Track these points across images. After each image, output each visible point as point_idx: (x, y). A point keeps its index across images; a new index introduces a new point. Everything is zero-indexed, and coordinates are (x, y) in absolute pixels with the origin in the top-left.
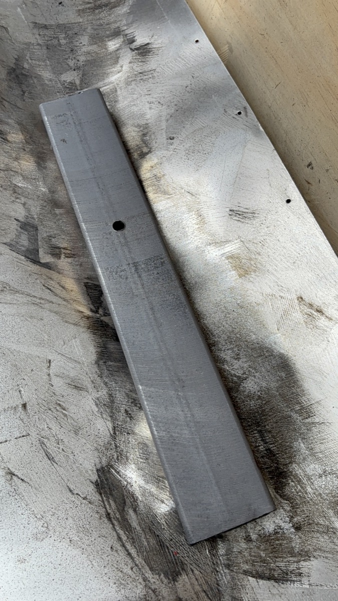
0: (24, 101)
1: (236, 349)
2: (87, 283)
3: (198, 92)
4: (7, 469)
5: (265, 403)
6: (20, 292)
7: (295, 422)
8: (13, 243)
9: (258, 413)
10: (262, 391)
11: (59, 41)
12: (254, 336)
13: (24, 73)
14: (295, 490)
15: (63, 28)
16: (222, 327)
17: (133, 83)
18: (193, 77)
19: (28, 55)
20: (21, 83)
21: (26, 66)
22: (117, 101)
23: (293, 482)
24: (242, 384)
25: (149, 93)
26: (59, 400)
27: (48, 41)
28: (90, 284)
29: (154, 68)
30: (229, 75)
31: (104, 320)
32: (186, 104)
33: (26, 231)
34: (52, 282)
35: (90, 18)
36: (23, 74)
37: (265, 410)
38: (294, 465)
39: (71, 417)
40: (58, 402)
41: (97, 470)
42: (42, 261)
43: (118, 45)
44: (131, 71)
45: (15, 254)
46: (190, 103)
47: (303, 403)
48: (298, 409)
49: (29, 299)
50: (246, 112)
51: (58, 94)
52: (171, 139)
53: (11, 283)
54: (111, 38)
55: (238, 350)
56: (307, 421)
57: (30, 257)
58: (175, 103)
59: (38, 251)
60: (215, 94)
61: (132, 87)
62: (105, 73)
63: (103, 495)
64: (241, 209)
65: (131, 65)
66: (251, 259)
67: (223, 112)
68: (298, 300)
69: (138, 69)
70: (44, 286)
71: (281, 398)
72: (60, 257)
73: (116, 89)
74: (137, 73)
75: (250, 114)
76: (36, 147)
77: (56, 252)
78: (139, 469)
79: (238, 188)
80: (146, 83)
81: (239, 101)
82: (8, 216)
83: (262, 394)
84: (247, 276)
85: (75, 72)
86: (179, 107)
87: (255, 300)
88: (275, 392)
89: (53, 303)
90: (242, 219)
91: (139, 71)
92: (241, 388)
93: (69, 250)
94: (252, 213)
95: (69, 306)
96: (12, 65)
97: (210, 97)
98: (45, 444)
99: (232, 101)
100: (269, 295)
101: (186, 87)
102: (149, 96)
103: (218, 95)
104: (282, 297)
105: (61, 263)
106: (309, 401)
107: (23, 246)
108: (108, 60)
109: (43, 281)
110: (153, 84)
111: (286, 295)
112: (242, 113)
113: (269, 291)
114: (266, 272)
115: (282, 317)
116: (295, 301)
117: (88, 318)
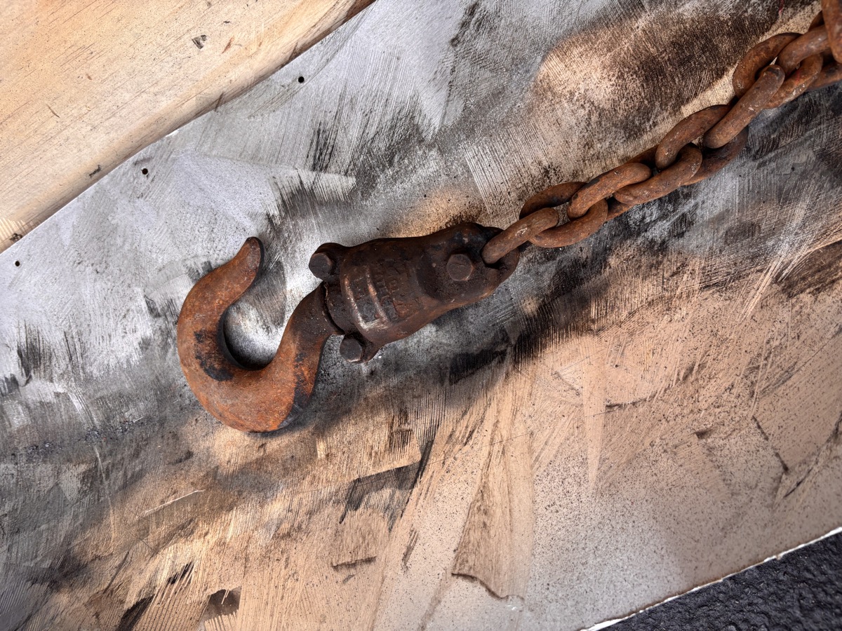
0: (112, 554)
2: (450, 380)
3: (106, 250)
4: (829, 444)
5: (628, 68)
6: (483, 480)
7: (651, 23)
8: (388, 514)
9: (645, 75)
10: (609, 76)
11: (6, 515)
13: (59, 564)
14: (759, 5)
17: (88, 369)
18: (79, 263)
19: (26, 564)
20: (79, 565)
21: (46, 565)
23: (746, 9)
24: (601, 106)
25: (106, 337)
26: (678, 380)
27: (4, 534)
28: (452, 376)
29: (62, 336)
30: (76, 198)
31: (516, 339)
32: (128, 267)
33: (362, 497)
34: (457, 433)
36: (62, 566)
37: (639, 68)
38: (721, 13)
39: (703, 357)
40: (681, 380)
41: (790, 296)
42: (418, 458)
43: (20, 408)
44: (66, 376)
45: (410, 507)
46: (126, 262)
47: (619, 16)
49: (494, 462)
51: (102, 499)
53: (470, 499)
54: (7, 423)
57: (412, 480)
58: (125, 287)
59: (399, 470)
60: (110, 218)
61: (95, 371)
62: (69, 423)
63: (834, 277)
64: (312, 153)
65: (55, 376)
66: (393, 127)
67: (142, 200)
68: (456, 45)
69: (63, 365)
70: (465, 444)
71: (616, 47)
72: (407, 431)
73: (97, 399)
74: (69, 366)
75: (148, 154)
76: (200, 516)
77: (399, 439)
78: (774, 234)
79: (276, 161)
80: (89, 346)
81: (123, 175)
82: (336, 536)
83: (614, 75)
84: (420, 131)
85: (63, 477)
86: (134, 280)
87: (460, 110)
88: (608, 57)
89: (498, 421)
90: (328, 148)
91: (68, 363)
92: (607, 106)
93: (393, 420)
94: (319, 135)
95: (499, 395)
96: (45, 587)
97: (116, 228)
98: (765, 388)
99: (123, 188)
100: (450, 90)
101: (98, 272)
102: (112, 337)
103: (112, 214)
104: (453, 71)
105: (419, 426)
106: (615, 8)
107: (392, 497)
108: (45, 422)
109: (458, 447)
110: (90, 332)
111: (449, 64)
112: (145, 167)
113: (444, 91)
114: (414, 99)
115: (484, 67)
116: (457, 50)
117: (516, 362)
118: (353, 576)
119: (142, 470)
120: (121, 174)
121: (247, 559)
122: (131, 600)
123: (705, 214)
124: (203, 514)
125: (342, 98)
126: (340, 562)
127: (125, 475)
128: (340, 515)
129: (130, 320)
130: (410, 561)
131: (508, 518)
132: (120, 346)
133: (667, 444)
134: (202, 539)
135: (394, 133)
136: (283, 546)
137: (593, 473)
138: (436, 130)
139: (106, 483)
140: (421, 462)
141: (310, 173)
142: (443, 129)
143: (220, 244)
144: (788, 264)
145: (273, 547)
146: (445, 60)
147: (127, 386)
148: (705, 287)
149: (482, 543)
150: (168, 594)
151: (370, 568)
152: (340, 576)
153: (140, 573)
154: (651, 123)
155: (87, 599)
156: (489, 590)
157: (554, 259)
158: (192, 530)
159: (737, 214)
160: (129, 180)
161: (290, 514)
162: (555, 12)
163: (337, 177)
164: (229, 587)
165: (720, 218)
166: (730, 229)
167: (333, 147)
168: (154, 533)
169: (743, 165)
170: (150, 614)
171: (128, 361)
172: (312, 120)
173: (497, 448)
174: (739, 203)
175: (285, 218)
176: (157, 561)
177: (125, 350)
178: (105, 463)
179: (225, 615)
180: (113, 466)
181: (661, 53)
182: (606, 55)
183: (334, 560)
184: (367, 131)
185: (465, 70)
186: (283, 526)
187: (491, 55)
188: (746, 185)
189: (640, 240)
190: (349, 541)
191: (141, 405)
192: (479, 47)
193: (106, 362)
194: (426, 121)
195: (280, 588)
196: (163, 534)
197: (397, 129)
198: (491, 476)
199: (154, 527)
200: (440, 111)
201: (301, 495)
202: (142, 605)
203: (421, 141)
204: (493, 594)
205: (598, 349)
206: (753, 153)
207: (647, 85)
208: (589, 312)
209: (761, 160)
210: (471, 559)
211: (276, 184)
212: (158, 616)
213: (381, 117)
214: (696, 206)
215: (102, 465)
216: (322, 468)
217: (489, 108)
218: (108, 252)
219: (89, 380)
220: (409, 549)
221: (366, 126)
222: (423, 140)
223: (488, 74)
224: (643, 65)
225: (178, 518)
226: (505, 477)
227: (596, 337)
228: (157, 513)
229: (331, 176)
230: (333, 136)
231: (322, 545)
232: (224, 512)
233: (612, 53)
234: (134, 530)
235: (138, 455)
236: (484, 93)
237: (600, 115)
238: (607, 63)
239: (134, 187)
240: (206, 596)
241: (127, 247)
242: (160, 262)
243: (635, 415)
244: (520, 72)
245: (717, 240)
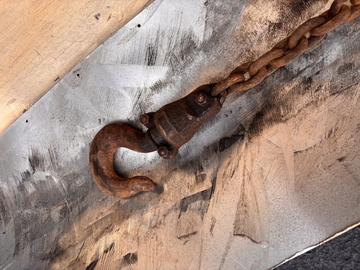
0: (77, 243)
1: (249, 36)
2: (220, 150)
3: (64, 111)
5: (285, 5)
6: (242, 192)
8: (200, 212)
9: (293, 6)
11: (28, 232)
15: (18, 232)
16: (235, 49)
17: (59, 165)
18: (53, 118)
19: (39, 252)
20: (63, 250)
21: (48, 252)
24: (274, 23)
25: (66, 149)
26: (325, 137)
27: (28, 240)
28: (221, 148)
29: (48, 151)
31: (248, 128)
33: (187, 206)
34: (227, 173)
35: (11, 213)
36: (55, 251)
37: (290, 4)
39: (336, 125)
40: (327, 137)
42: (211, 185)
43: (31, 184)
44: (50, 168)
45: (210, 208)
46: (72, 115)
49: (246, 183)
50: (77, 70)
51: (70, 220)
52: (100, 121)
53: (237, 201)
54: (26, 192)
55: (249, 34)
57: (209, 196)
58: (73, 126)
59: (203, 192)
60: (65, 97)
61: (62, 165)
62: (53, 189)
64: (147, 58)
65: (46, 169)
66: (182, 43)
67: (78, 87)
68: (207, 5)
69: (48, 164)
70: (232, 177)
72: (203, 174)
73: (64, 177)
74: (51, 164)
75: (79, 67)
76: (115, 223)
77: (201, 179)
79: (132, 63)
80: (59, 154)
81: (69, 78)
82: (177, 224)
83: (279, 8)
84: (194, 43)
85: (52, 212)
86: (76, 123)
87: (211, 33)
89: (245, 166)
90: (154, 55)
91: (50, 162)
92: (277, 22)
93: (196, 171)
94: (149, 50)
95: (244, 154)
96: (48, 261)
97: (67, 101)
99: (69, 83)
100: (206, 25)
101: (61, 121)
102: (68, 149)
103: (66, 95)
104: (206, 16)
105: (209, 173)
107: (201, 204)
108: (42, 190)
109: (228, 179)
110: (59, 148)
111: (205, 14)
112: (78, 73)
113: (203, 26)
114: (190, 30)
115: (220, 13)
116: (208, 7)
117: (250, 139)
118: (188, 241)
119: (86, 206)
120: (69, 77)
121: (138, 239)
122: (89, 262)
123: (328, 62)
125: (158, 32)
126: (181, 236)
127: (79, 208)
128: (178, 215)
129: (75, 140)
130: (213, 231)
131: (256, 207)
132: (72, 153)
133: (325, 166)
134: (117, 232)
135: (183, 45)
136: (154, 232)
137: (292, 183)
138: (202, 42)
139: (71, 213)
140: (212, 187)
141: (147, 67)
142: (204, 42)
143: (112, 102)
145: (149, 233)
146: (203, 12)
147: (77, 170)
148: (332, 94)
149: (246, 220)
150: (105, 257)
151: (195, 236)
152: (182, 242)
153: (91, 250)
155: (68, 264)
156: (252, 240)
157: (261, 91)
158: (112, 229)
159: (343, 60)
160: (72, 80)
161: (155, 217)
163: (159, 67)
164: (132, 252)
165: (335, 63)
166: (340, 67)
167: (156, 54)
168: (95, 232)
169: (342, 39)
170: (98, 267)
171: (76, 159)
172: (146, 43)
173: (246, 177)
174: (343, 55)
176: (98, 244)
177: (74, 154)
178: (70, 204)
179: (132, 264)
180: (73, 205)
183: (178, 235)
184: (171, 46)
185: (212, 15)
186: (152, 223)
187: (223, 8)
188: (345, 47)
189: (299, 78)
190: (184, 225)
191: (83, 178)
192: (217, 5)
193: (66, 160)
194: (197, 39)
195: (155, 250)
196: (99, 232)
197: (184, 44)
198: (246, 190)
199: (95, 229)
200: (202, 34)
201: (159, 208)
202: (94, 264)
203: (195, 48)
204: (254, 241)
205: (287, 128)
207: (294, 10)
208: (280, 112)
210: (242, 227)
212: (102, 267)
213: (177, 39)
214: (323, 59)
215: (68, 206)
216: (167, 195)
217: (224, 30)
218: (65, 112)
219: (60, 169)
220: (212, 226)
221: (170, 44)
222: (196, 47)
223: (222, 16)
225: (105, 225)
226: (252, 189)
227: (285, 123)
228: (95, 223)
229: (157, 67)
230: (156, 49)
231: (172, 229)
232: (125, 220)
234: (85, 232)
235: (84, 199)
236: (221, 24)
237: (274, 26)
238: (275, 4)
239: (74, 82)
240: (122, 256)
241: (73, 109)
242: (87, 113)
243: (308, 155)
244: (236, 13)
245: (335, 73)
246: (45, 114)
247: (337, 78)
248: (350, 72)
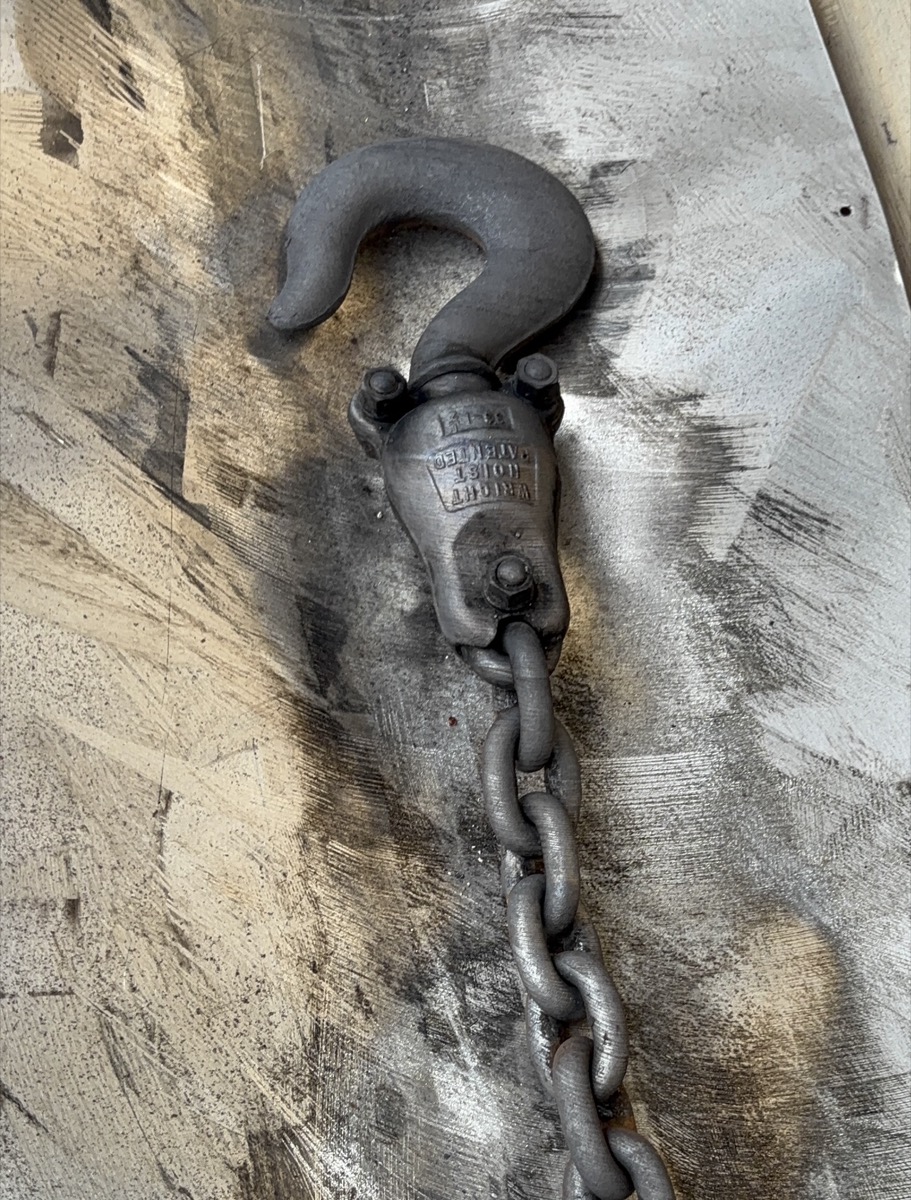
2: (305, 600)
3: (735, 117)
5: (753, 1051)
7: (823, 1117)
8: (113, 419)
9: (729, 1071)
10: (750, 1016)
12: (755, 863)
17: (542, 38)
18: (729, 68)
22: (483, 81)
24: (700, 985)
25: (589, 82)
26: (174, 914)
29: (615, 11)
30: (839, 90)
31: (339, 720)
32: (693, 145)
33: (157, 395)
34: (209, 567)
37: (746, 1068)
42: (190, 498)
45: (113, 453)
46: (704, 143)
47: (856, 1071)
48: (839, 1084)
49: (140, 597)
50: (866, 214)
56: (859, 1121)
57: (156, 473)
58: (661, 132)
59: (181, 463)
60: (786, 135)
61: (536, 49)
64: (790, 501)
66: (789, 647)
67: (799, 194)
68: (899, 789)
70: (185, 570)
71: (799, 1046)
72: (241, 500)
74: (561, 11)
75: (875, 224)
77: (231, 482)
78: (368, 1159)
79: (794, 436)
80: (583, 50)
81: (852, 175)
82: (109, 334)
83: (748, 1024)
84: (768, 692)
86: (668, 149)
87: (780, 766)
88: (786, 1027)
90: (790, 529)
91: (566, 9)
92: (695, 995)
94: (819, 520)
95: (249, 652)
97: (767, 141)
98: (113, 1031)
99: (830, 168)
100: (822, 759)
101: (703, 94)
102: (584, 91)
103: (792, 141)
104: (856, 773)
105: (242, 519)
106: (873, 1069)
107: (140, 435)
109: (185, 558)
110: (606, 58)
111: (870, 769)
112: (853, 213)
113: (823, 748)
114: (827, 695)
115: (845, 826)
116: (891, 790)
117: (296, 701)
118: (35, 335)
119: (335, 80)
120: (855, 172)
121: (119, 192)
123: (445, 1077)
124: (220, 152)
125: (873, 576)
126: (63, 325)
128: (140, 352)
129: (604, 127)
132: (564, 102)
134: (177, 136)
135: (780, 647)
136: (123, 253)
137: (70, 725)
138: (759, 718)
139: (335, 18)
140: (181, 498)
141: (756, 488)
142: (758, 729)
143: (677, 304)
144: (307, 1159)
145: (125, 237)
146: (879, 764)
147: (490, 96)
148: (317, 1027)
150: (106, 59)
151: (39, 363)
152: (41, 318)
153: (156, 27)
154: (637, 1049)
157: (459, 832)
158: (199, 127)
160: (840, 182)
161: (172, 282)
162: (902, 970)
163: (735, 531)
164: (84, 150)
167: (790, 539)
170: (82, 19)
172: (849, 516)
173: (162, 610)
174: (442, 1131)
175: (688, 423)
176: (168, 57)
177: (555, 107)
178: (369, 26)
179: (42, 130)
180: (359, 37)
181: (760, 1113)
182: (792, 1027)
183: (71, 318)
184: (798, 602)
185: (852, 794)
186: (153, 264)
187: (862, 843)
188: (468, 1151)
189: (439, 967)
190: (93, 351)
192: (884, 827)
193: (545, 71)
194: (781, 705)
195: (54, 226)
196: (210, 80)
197: (784, 653)
198: (118, 583)
199: (228, 71)
200: (791, 733)
201: (196, 308)
202: (102, 12)
203: (750, 688)
205: (272, 825)
206: (521, 1180)
207: (709, 1068)
208: (342, 842)
209: (502, 1187)
211: (754, 425)
212: (76, 30)
213: (813, 633)
214: (465, 1067)
215: (366, 19)
216: (229, 354)
217: (768, 815)
218: (732, 120)
219: (525, 36)
220: (46, 427)
221: (807, 603)
222: (750, 691)
223: (829, 829)
224: (749, 1077)
225: (227, 112)
226: (109, 601)
227: (295, 831)
228: (250, 82)
229: (740, 523)
230: (808, 544)
231: (100, 310)
232: (211, 185)
233: (791, 1037)
234: (233, 37)
235: (365, 82)
236: (797, 813)
237: (685, 979)
238: (775, 1023)
239: (825, 188)
240: (82, 111)
241: (727, 151)
242: (683, 198)
243: (141, 827)
244: (815, 883)
245: (393, 1078)
246: (757, 44)
247: (368, 1074)
248: (366, 1118)
